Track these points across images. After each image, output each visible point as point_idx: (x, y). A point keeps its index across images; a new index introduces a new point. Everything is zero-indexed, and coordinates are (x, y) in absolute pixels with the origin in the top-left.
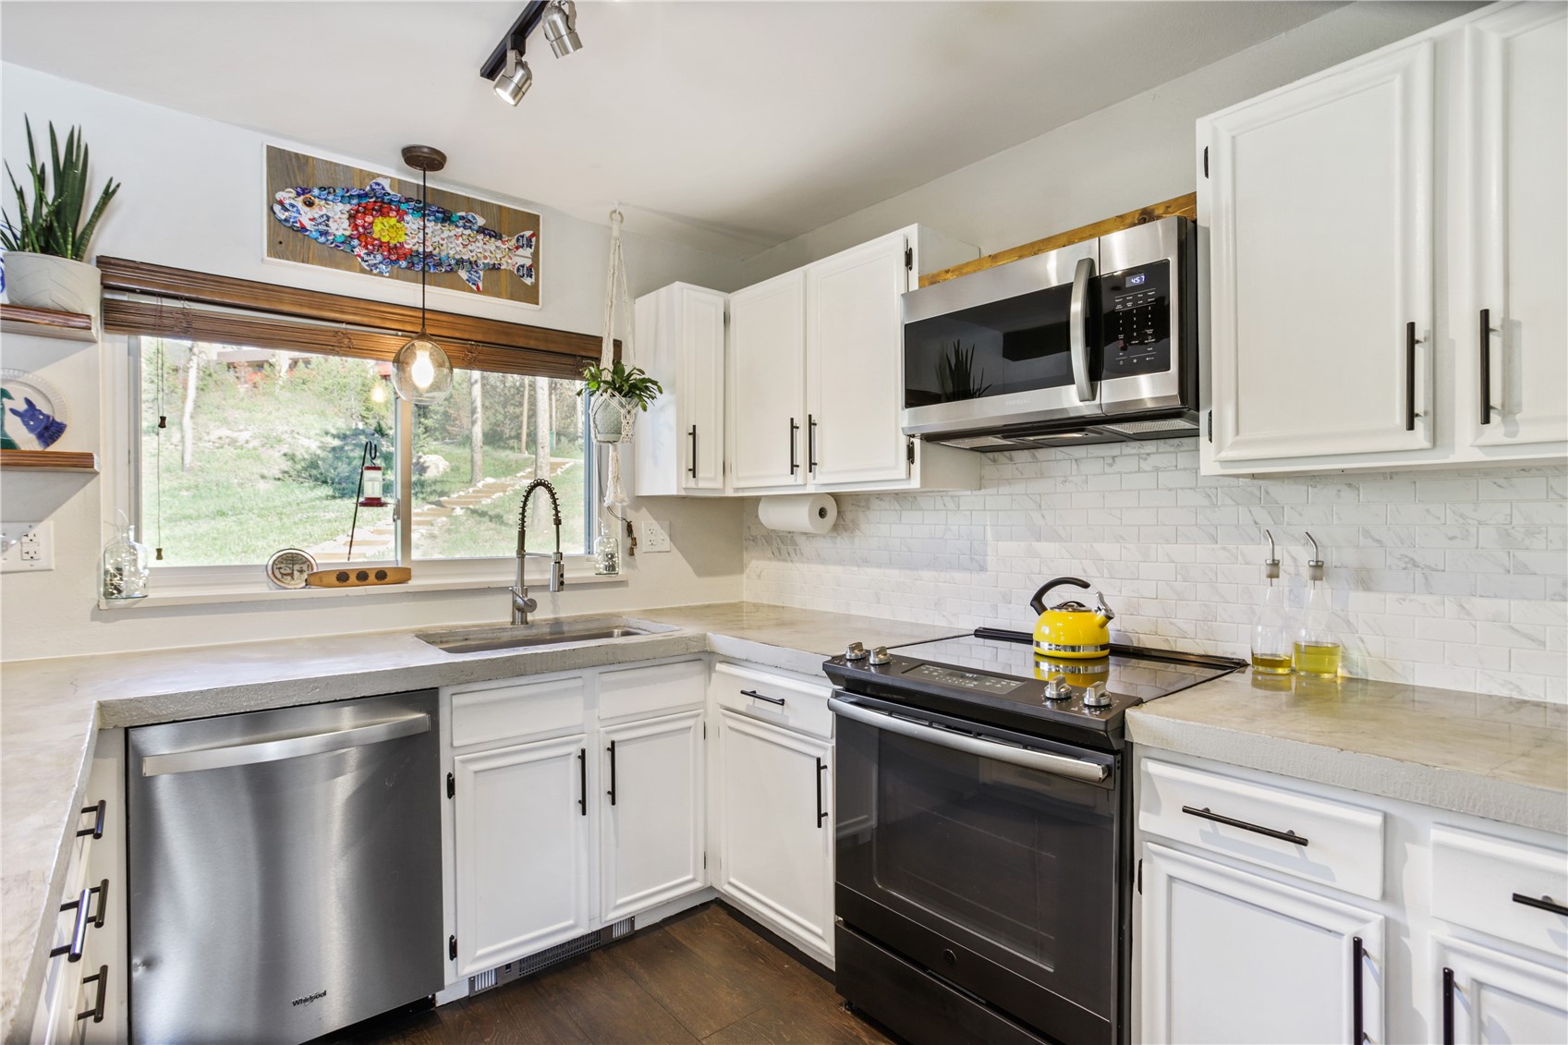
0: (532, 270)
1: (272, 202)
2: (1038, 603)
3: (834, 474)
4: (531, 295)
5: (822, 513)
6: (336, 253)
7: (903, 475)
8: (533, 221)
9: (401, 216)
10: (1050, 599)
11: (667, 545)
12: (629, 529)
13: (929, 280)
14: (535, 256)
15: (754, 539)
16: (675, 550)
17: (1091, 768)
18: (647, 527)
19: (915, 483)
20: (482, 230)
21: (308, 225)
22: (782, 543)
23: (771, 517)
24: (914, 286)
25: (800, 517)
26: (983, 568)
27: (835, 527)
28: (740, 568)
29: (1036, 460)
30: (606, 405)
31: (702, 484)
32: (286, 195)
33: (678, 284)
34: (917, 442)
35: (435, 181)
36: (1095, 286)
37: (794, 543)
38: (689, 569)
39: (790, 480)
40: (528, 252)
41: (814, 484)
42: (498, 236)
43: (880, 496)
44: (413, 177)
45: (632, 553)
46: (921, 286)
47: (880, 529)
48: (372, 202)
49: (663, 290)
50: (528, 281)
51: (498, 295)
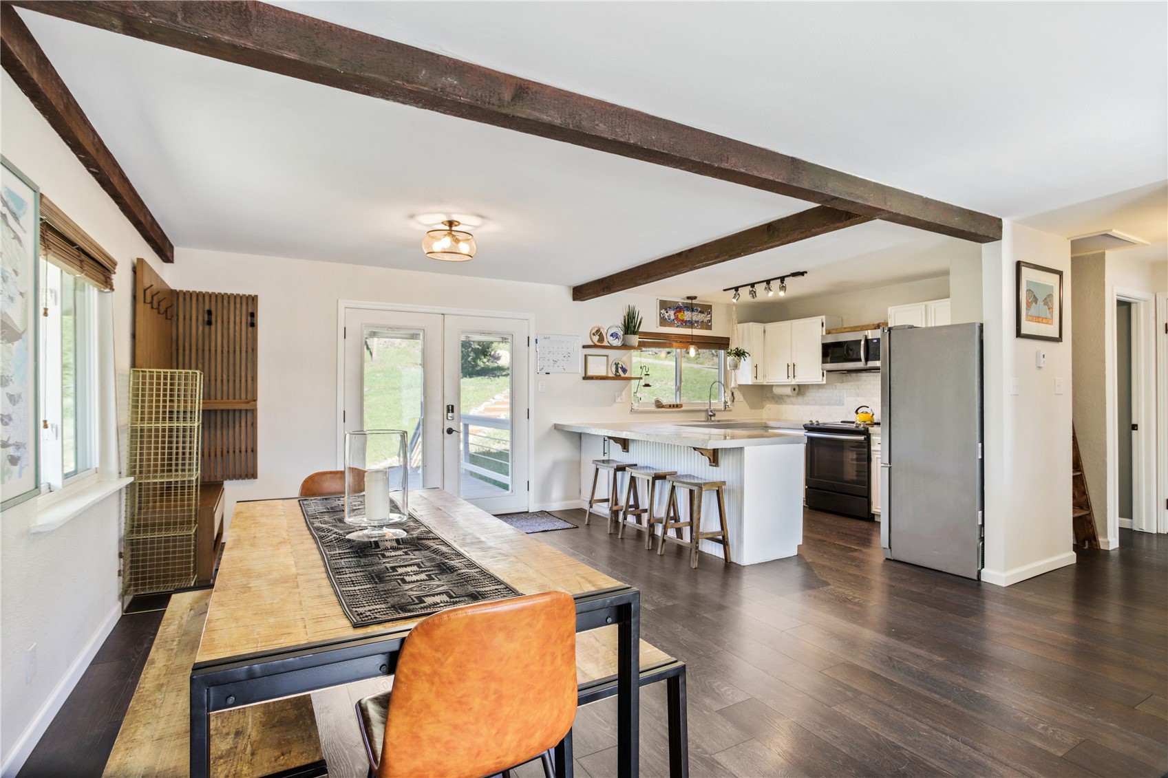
0: (710, 321)
1: (660, 313)
2: (857, 412)
3: (801, 379)
4: (710, 328)
5: (794, 389)
6: (671, 324)
7: (821, 380)
8: (710, 307)
9: (684, 311)
10: (859, 411)
11: (742, 399)
12: (733, 394)
13: (828, 332)
14: (711, 316)
15: (768, 398)
16: (745, 402)
17: (862, 438)
18: (738, 395)
19: (824, 382)
20: (700, 312)
21: (667, 317)
22: (779, 399)
23: (777, 391)
24: (824, 334)
25: (788, 391)
26: (843, 405)
27: (798, 394)
28: (762, 407)
29: (857, 376)
30: (734, 359)
31: (758, 381)
32: (663, 311)
33: (751, 323)
34: (825, 372)
35: (694, 301)
36: (867, 341)
37: (783, 399)
38: (748, 407)
39: (787, 380)
40: (709, 316)
41: (794, 382)
42: (703, 313)
43: (812, 385)
44: (690, 301)
45: (733, 401)
46: (826, 334)
47: (812, 395)
48: (679, 309)
49: (746, 324)
50: (710, 324)
51: (703, 329)
